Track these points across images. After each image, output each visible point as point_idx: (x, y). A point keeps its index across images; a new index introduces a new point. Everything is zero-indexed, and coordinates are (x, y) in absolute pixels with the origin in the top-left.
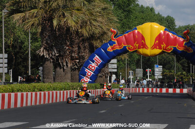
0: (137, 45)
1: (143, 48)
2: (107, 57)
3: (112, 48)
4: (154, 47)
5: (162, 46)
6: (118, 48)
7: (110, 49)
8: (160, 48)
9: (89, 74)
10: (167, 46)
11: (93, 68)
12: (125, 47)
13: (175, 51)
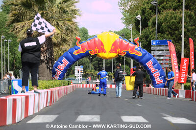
0: (97, 50)
1: (102, 52)
2: (73, 59)
3: (77, 52)
4: (111, 51)
5: (118, 50)
6: (82, 52)
7: (75, 53)
8: (116, 52)
9: (58, 73)
10: (121, 51)
11: (62, 68)
12: (88, 51)
13: (128, 55)
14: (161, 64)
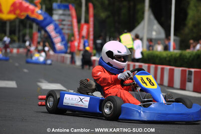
8: (15, 14)
13: (28, 18)
14: (62, 29)
